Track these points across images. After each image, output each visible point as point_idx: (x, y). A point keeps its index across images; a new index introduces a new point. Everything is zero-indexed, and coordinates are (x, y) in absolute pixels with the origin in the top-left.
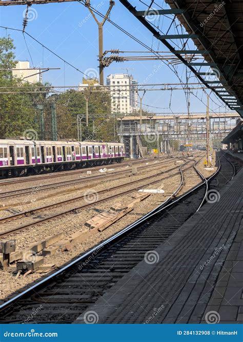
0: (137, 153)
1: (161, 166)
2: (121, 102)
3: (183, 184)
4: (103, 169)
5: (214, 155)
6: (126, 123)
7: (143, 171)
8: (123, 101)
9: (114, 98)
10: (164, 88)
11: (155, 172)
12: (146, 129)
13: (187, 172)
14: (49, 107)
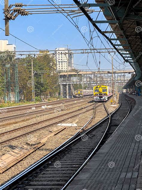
0: (71, 95)
1: (83, 104)
2: (63, 64)
3: (93, 118)
4: (44, 106)
5: (118, 96)
6: (64, 76)
7: (70, 107)
8: (64, 64)
9: (59, 62)
10: (83, 52)
11: (78, 108)
12: (76, 80)
13: (99, 108)
14: (13, 66)
